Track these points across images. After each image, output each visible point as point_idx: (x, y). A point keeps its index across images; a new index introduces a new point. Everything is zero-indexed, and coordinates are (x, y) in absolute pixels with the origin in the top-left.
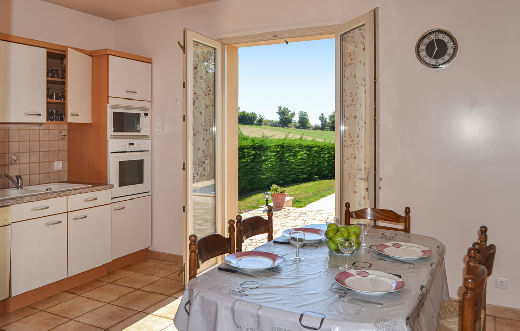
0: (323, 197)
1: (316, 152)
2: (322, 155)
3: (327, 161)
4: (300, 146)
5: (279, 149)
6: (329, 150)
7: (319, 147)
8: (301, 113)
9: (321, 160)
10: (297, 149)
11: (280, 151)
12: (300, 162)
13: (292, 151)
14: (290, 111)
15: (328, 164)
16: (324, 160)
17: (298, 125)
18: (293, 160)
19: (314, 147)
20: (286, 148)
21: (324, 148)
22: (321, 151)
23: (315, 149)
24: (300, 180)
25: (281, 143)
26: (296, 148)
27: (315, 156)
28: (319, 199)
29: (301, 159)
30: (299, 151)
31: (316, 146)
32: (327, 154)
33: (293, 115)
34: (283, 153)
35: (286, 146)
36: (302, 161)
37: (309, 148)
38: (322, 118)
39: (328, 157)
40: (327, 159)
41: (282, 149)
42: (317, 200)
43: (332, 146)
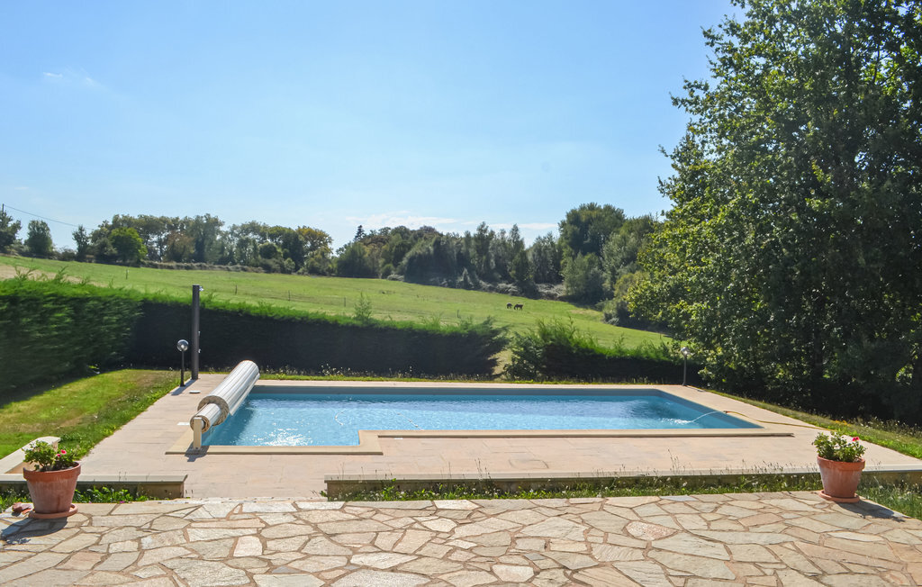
0: (124, 420)
1: (92, 311)
2: (106, 318)
3: (115, 330)
4: (59, 299)
5: (5, 307)
6: (119, 305)
7: (99, 299)
8: (34, 224)
9: (103, 328)
10: (49, 305)
11: (7, 311)
12: (56, 336)
13: (36, 311)
14: (10, 220)
15: (117, 335)
16: (108, 329)
17: (26, 248)
18: (38, 335)
19: (88, 300)
20: (23, 302)
21: (109, 302)
22: (103, 309)
23: (91, 302)
24: (54, 378)
25: (10, 292)
26: (46, 302)
27: (90, 321)
28: (118, 428)
29: (58, 329)
30: (54, 311)
31: (93, 299)
32: (115, 314)
33: (17, 227)
34: (16, 317)
35: (23, 299)
36: (61, 332)
37: (77, 303)
38: (79, 237)
39: (117, 320)
40: (115, 326)
41: (14, 307)
42: (113, 430)
43: (125, 297)
